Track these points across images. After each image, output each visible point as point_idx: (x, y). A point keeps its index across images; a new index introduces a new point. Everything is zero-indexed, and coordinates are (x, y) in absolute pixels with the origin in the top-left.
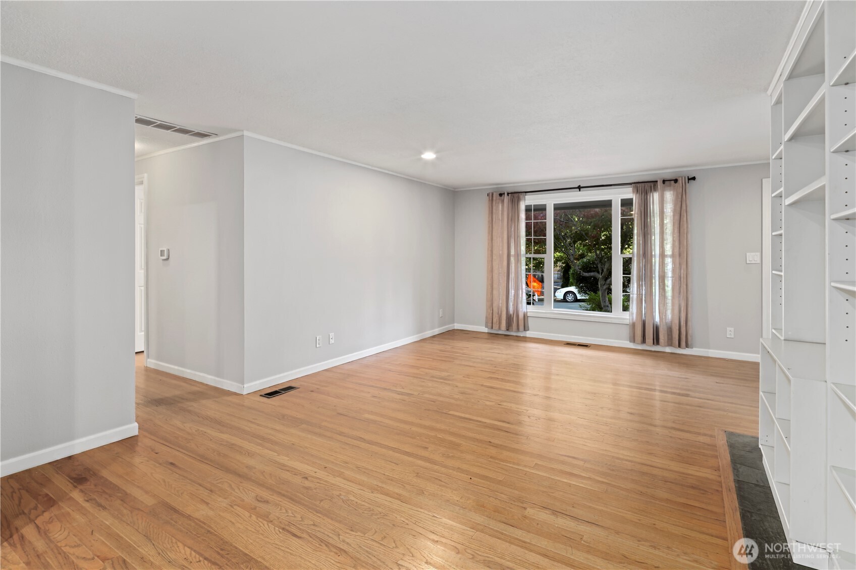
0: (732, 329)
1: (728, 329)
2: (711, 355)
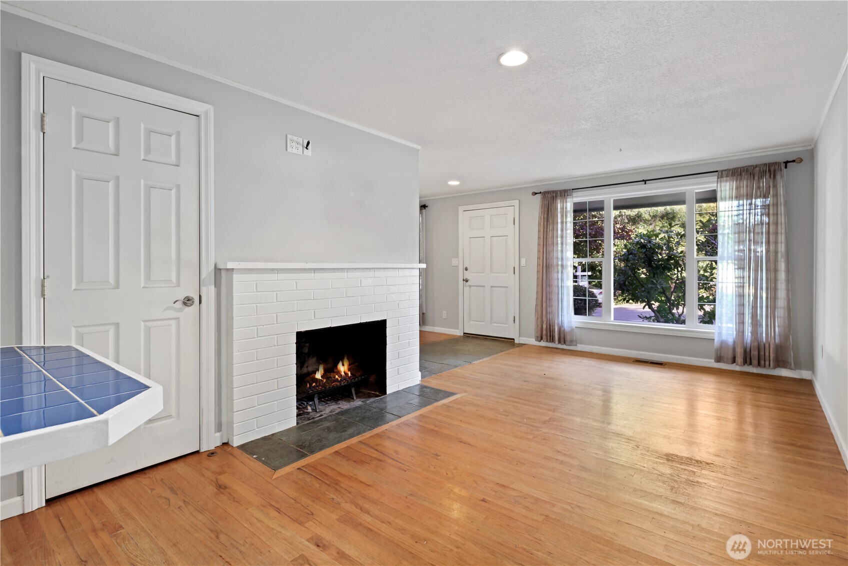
0: (446, 312)
1: (444, 312)
2: (436, 331)
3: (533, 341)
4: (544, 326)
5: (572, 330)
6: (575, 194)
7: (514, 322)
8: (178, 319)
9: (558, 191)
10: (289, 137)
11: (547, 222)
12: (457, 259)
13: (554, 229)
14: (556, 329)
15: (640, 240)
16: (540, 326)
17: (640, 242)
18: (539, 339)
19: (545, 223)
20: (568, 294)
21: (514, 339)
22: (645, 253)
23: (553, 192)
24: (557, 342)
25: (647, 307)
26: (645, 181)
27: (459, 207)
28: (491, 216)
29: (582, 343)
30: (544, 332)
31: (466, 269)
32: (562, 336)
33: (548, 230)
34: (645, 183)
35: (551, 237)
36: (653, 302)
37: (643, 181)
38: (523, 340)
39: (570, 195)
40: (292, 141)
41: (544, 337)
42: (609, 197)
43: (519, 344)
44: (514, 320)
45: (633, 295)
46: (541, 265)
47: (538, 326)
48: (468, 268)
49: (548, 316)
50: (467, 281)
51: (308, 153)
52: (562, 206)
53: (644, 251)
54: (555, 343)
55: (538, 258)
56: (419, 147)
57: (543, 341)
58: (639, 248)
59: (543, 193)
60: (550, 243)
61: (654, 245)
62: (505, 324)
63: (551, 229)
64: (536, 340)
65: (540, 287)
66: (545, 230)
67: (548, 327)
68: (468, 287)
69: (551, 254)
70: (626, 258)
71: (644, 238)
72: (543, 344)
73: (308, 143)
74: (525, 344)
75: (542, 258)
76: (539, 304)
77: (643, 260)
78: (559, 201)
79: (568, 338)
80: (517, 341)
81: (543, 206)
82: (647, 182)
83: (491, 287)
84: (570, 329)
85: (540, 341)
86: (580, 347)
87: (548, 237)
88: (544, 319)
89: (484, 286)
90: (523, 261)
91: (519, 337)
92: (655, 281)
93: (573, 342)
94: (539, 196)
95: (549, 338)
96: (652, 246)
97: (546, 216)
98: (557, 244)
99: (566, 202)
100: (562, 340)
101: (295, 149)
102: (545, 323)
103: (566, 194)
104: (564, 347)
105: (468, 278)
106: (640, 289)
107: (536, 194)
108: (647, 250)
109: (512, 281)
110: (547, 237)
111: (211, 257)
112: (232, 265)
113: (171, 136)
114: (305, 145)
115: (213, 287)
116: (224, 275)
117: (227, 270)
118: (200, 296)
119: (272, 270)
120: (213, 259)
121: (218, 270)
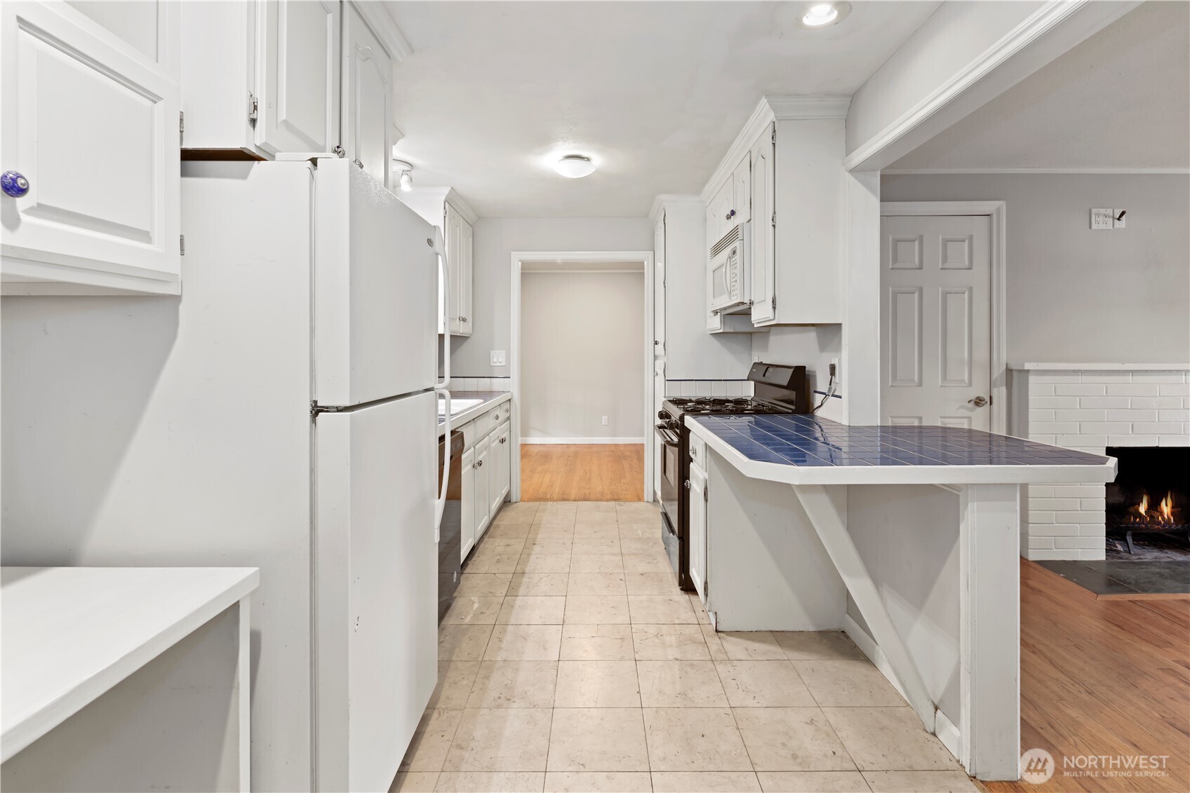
8: (969, 418)
10: (1094, 210)
40: (1098, 215)
51: (1122, 224)
101: (1103, 224)
111: (1003, 358)
112: (1027, 366)
113: (964, 241)
114: (1118, 217)
115: (1004, 388)
116: (1014, 378)
117: (1020, 371)
118: (991, 397)
119: (1075, 372)
120: (1004, 360)
121: (1009, 371)
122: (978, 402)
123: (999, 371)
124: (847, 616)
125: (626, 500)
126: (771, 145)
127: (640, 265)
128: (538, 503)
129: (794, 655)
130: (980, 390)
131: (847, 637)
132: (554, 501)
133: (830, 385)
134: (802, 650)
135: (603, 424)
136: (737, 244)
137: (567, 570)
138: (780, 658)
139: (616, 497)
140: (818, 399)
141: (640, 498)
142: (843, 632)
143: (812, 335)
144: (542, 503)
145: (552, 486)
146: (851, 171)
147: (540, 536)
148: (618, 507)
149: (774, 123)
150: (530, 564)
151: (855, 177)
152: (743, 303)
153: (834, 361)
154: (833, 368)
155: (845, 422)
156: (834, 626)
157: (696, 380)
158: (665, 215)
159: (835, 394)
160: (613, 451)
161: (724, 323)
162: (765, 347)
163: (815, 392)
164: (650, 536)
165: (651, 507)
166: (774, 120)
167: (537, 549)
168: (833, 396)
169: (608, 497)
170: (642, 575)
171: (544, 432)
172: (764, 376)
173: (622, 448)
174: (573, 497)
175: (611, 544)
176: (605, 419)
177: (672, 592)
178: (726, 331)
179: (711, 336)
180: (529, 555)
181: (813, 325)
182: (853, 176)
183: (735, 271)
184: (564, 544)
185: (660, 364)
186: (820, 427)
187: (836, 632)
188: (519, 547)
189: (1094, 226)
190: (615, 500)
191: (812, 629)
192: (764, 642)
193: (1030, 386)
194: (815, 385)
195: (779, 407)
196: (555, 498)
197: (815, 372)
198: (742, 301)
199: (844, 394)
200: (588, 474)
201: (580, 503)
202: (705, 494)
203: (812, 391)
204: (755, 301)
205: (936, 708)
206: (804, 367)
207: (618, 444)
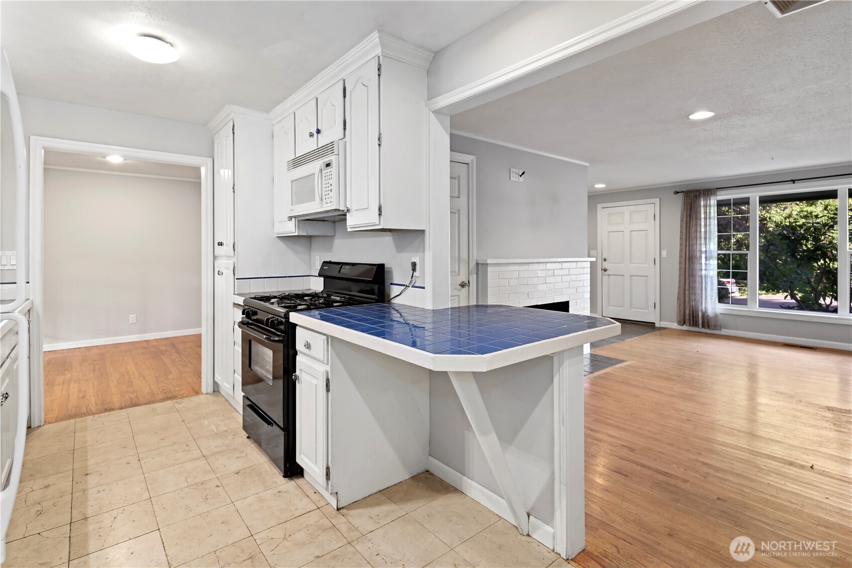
3: (675, 326)
4: (687, 312)
5: (716, 316)
6: (718, 193)
7: (655, 308)
8: (458, 296)
9: (701, 190)
10: (512, 169)
11: (690, 218)
12: (596, 251)
13: (698, 224)
14: (700, 314)
15: (783, 232)
16: (682, 312)
17: (782, 233)
18: (682, 323)
19: (688, 219)
20: (712, 284)
21: (654, 323)
22: (787, 244)
23: (696, 191)
24: (701, 326)
25: (789, 297)
26: (793, 181)
27: (598, 205)
28: (630, 212)
29: (726, 328)
30: (687, 318)
31: (605, 260)
32: (706, 321)
33: (691, 225)
34: (794, 183)
35: (694, 232)
36: (797, 292)
37: (792, 180)
38: (664, 324)
39: (714, 194)
40: (512, 172)
41: (687, 322)
42: (754, 195)
43: (660, 327)
44: (655, 307)
45: (773, 284)
46: (684, 257)
47: (680, 311)
48: (607, 258)
49: (691, 303)
50: (605, 270)
51: (521, 179)
52: (705, 204)
53: (788, 241)
54: (699, 327)
55: (681, 251)
56: (587, 164)
57: (686, 325)
58: (781, 239)
59: (685, 192)
60: (693, 237)
61: (798, 236)
62: (645, 309)
63: (694, 224)
64: (678, 324)
65: (683, 277)
66: (688, 225)
67: (691, 313)
68: (607, 276)
69: (695, 247)
70: (766, 249)
71: (787, 229)
72: (685, 328)
73: (523, 173)
74: (666, 328)
75: (684, 250)
76: (682, 292)
77: (786, 251)
78: (702, 199)
79: (712, 323)
80: (657, 325)
81: (685, 204)
82: (795, 182)
83: (631, 276)
84: (713, 315)
85: (683, 325)
86: (724, 332)
87: (691, 232)
88: (687, 305)
89: (624, 275)
90: (664, 253)
91: (660, 321)
92: (799, 272)
93: (717, 327)
94: (681, 195)
95: (692, 322)
96: (796, 237)
97: (688, 213)
98: (700, 238)
99: (710, 200)
100: (706, 325)
101: (515, 178)
102: (688, 308)
103: (710, 193)
104: (708, 331)
105: (607, 268)
106: (781, 279)
107: (678, 193)
108: (790, 242)
109: (653, 272)
110: (689, 232)
111: (474, 256)
112: (489, 261)
113: (456, 179)
114: (521, 174)
115: (475, 275)
116: (481, 268)
117: (483, 264)
118: (469, 281)
119: (507, 264)
120: (475, 258)
121: (477, 264)
122: (463, 285)
123: (473, 265)
124: (430, 458)
125: (183, 397)
126: (377, 76)
127: (197, 170)
128: (72, 421)
129: (408, 507)
130: (463, 278)
131: (432, 474)
132: (94, 414)
133: (412, 278)
134: (410, 500)
135: (131, 322)
136: (332, 158)
137: (146, 495)
138: (400, 514)
139: (170, 395)
140: (395, 290)
141: (197, 392)
142: (427, 471)
143: (388, 239)
144: (77, 420)
145: (84, 397)
146: (434, 112)
147: (91, 462)
148: (178, 406)
149: (379, 57)
150: (90, 503)
151: (436, 118)
152: (339, 210)
153: (416, 259)
154: (414, 265)
155: (429, 306)
156: (421, 469)
157: (264, 278)
158: (234, 126)
159: (415, 285)
160: (145, 348)
161: (299, 227)
162: (330, 249)
163: (392, 284)
164: (226, 429)
165: (212, 398)
166: (379, 55)
167: (92, 480)
168: (413, 287)
169: (161, 397)
170: (237, 473)
171: (55, 338)
172: (339, 272)
173: (155, 344)
174: (117, 405)
175: (187, 448)
176: (132, 318)
177: (276, 482)
178: (300, 234)
179: (277, 238)
180: (84, 491)
181: (390, 230)
182: (435, 116)
183: (331, 182)
184: (128, 463)
185: (224, 264)
186: (397, 311)
187: (422, 473)
188: (66, 485)
189: (511, 179)
190: (170, 398)
191: (407, 477)
192: (378, 504)
193: (489, 274)
194: (392, 278)
195: (356, 298)
196: (94, 409)
197: (391, 268)
198: (338, 208)
199: (428, 284)
200: (127, 377)
201: (129, 410)
202: (327, 385)
203: (387, 282)
204: (353, 208)
205: (529, 515)
206: (384, 265)
207: (148, 341)
